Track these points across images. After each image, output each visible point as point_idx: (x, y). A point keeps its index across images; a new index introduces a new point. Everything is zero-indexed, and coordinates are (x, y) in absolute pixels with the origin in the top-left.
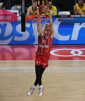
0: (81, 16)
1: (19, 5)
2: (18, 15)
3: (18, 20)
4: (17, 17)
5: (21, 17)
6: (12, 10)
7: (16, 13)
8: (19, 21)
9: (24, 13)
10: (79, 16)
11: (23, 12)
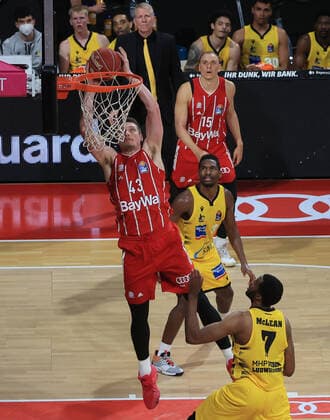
0: (260, 74)
1: (24, 17)
2: (29, 72)
3: (31, 90)
4: (25, 79)
5: (39, 81)
6: (7, 55)
7: (24, 67)
8: (33, 95)
9: (52, 63)
11: (47, 63)
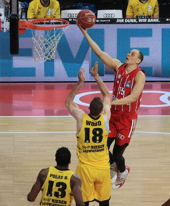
3: (3, 29)
8: (5, 31)
9: (16, 14)
10: (135, 21)
11: (13, 13)
